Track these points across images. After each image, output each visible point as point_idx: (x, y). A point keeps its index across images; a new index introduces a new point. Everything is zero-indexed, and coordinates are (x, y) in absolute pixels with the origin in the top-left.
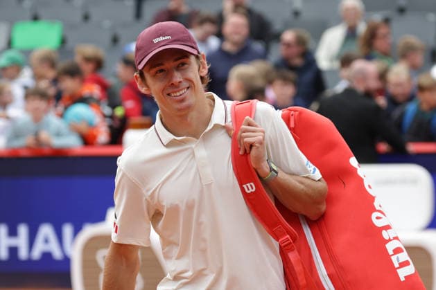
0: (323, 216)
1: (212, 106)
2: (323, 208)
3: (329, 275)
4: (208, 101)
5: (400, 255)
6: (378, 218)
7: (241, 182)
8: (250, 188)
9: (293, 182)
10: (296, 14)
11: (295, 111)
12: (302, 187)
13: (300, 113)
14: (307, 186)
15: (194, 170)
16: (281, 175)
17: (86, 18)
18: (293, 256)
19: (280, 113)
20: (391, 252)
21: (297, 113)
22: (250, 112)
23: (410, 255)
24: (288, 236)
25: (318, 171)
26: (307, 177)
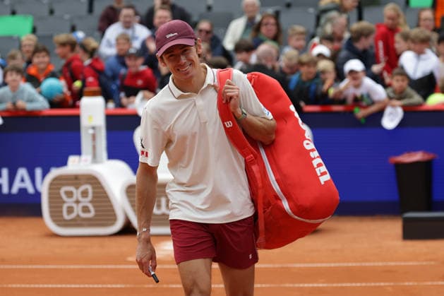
0: (273, 142)
1: (206, 73)
2: (274, 137)
3: (276, 180)
4: (203, 70)
5: (321, 168)
6: (308, 144)
7: (223, 121)
8: (229, 124)
9: (255, 120)
10: (209, 8)
11: (255, 75)
12: (261, 124)
13: (259, 76)
14: (265, 124)
15: (195, 114)
16: (249, 116)
17: (52, 12)
18: (255, 168)
19: (246, 76)
20: (315, 166)
21: (257, 76)
22: (229, 76)
23: (327, 168)
24: (252, 155)
25: (270, 114)
26: (264, 118)
